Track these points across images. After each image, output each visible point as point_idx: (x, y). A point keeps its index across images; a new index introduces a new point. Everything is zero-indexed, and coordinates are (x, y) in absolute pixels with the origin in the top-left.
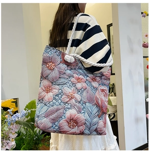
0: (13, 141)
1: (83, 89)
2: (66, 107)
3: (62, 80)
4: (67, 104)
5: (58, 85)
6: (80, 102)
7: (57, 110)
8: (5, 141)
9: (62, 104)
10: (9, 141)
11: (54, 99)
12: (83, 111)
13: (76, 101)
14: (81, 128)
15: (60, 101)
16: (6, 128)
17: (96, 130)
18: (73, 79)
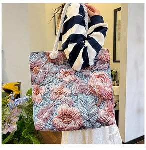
0: (15, 124)
1: (72, 82)
2: (56, 104)
3: (48, 79)
4: (56, 101)
5: (45, 85)
6: (70, 96)
7: (48, 109)
8: (7, 124)
9: (51, 102)
10: (11, 125)
11: (43, 99)
12: (76, 104)
13: (67, 95)
14: (78, 121)
15: (49, 100)
16: (8, 113)
17: (98, 121)
18: (60, 75)
